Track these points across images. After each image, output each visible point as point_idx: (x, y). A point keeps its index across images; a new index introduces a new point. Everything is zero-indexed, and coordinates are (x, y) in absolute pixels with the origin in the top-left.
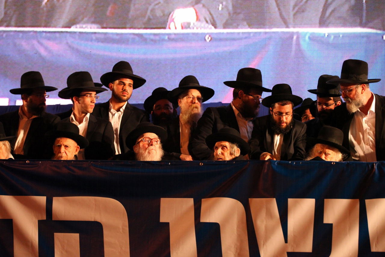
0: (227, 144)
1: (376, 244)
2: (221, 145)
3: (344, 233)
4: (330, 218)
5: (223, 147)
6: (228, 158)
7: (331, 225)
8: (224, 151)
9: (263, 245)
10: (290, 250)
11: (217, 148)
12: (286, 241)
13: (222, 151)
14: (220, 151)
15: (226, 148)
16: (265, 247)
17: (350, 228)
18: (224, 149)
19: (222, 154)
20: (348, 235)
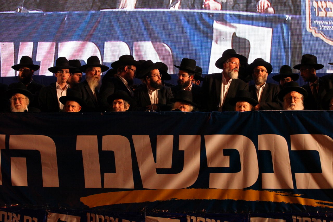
0: (122, 101)
1: (210, 163)
2: (119, 102)
3: (192, 156)
4: (182, 147)
5: (120, 103)
6: (123, 109)
7: (183, 151)
8: (120, 105)
9: (141, 164)
10: (158, 167)
11: (116, 103)
12: (155, 162)
13: (119, 106)
14: (117, 105)
15: (121, 104)
16: (142, 166)
17: (195, 154)
18: (120, 104)
19: (119, 107)
20: (194, 158)
